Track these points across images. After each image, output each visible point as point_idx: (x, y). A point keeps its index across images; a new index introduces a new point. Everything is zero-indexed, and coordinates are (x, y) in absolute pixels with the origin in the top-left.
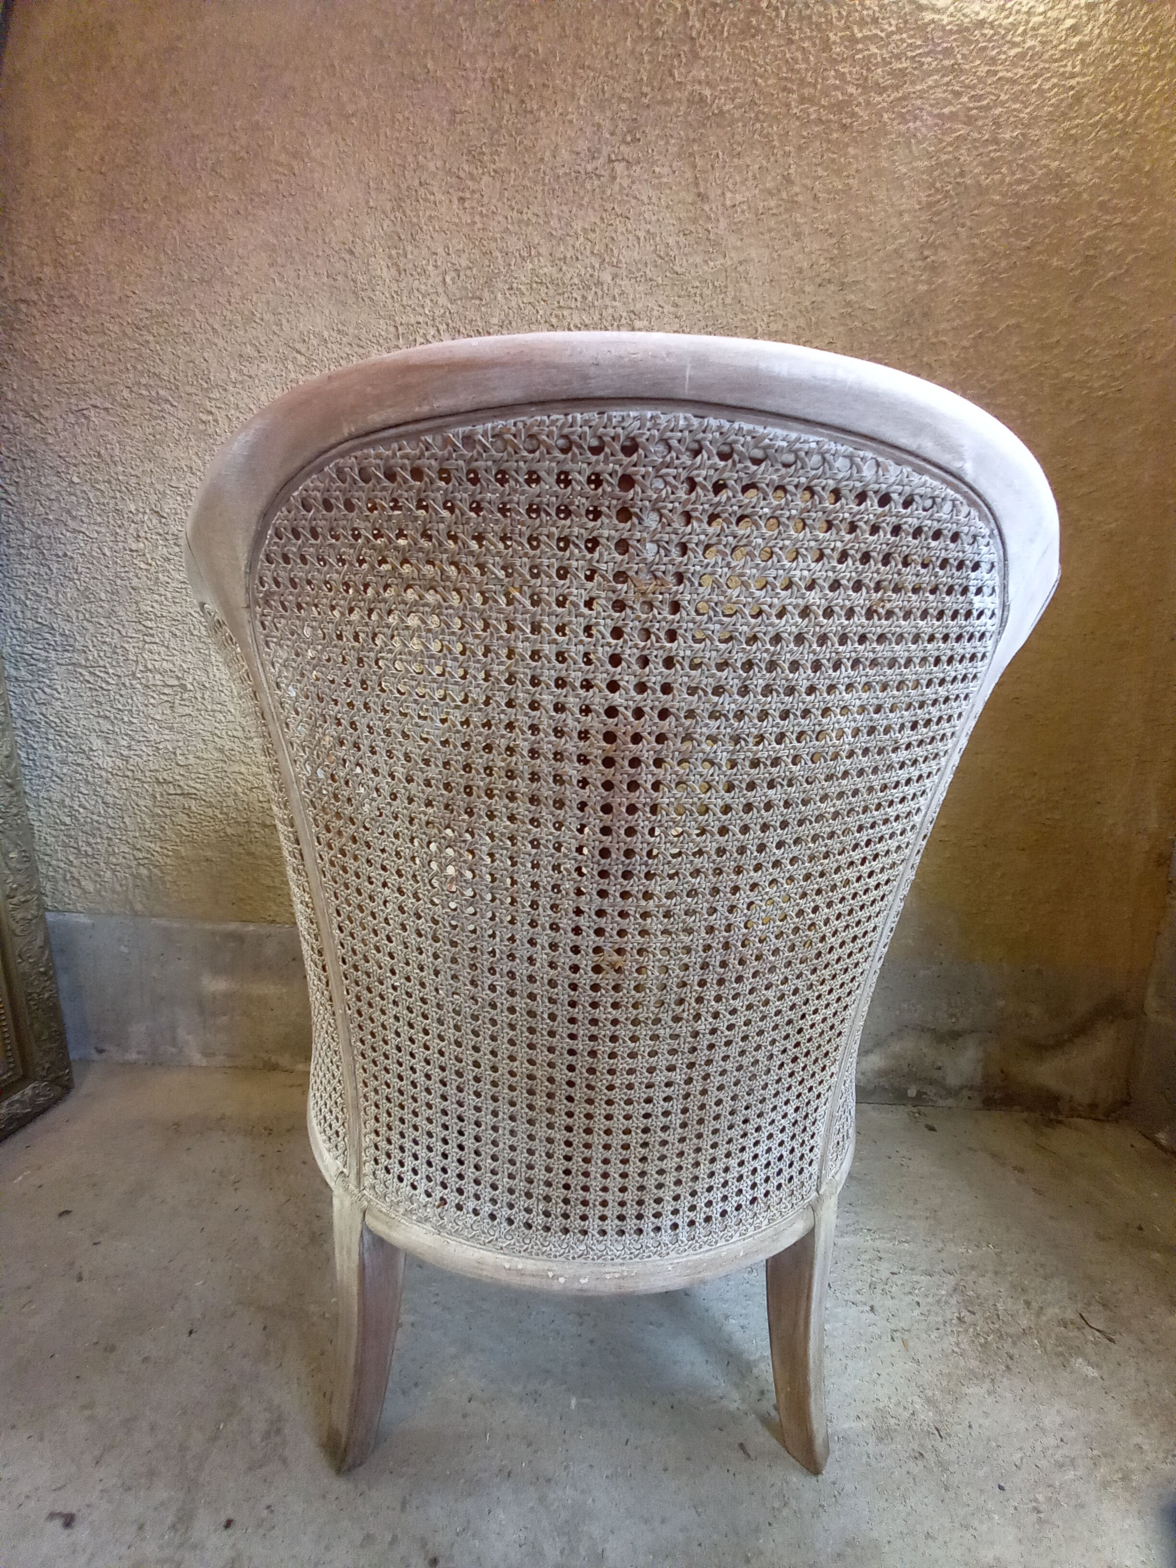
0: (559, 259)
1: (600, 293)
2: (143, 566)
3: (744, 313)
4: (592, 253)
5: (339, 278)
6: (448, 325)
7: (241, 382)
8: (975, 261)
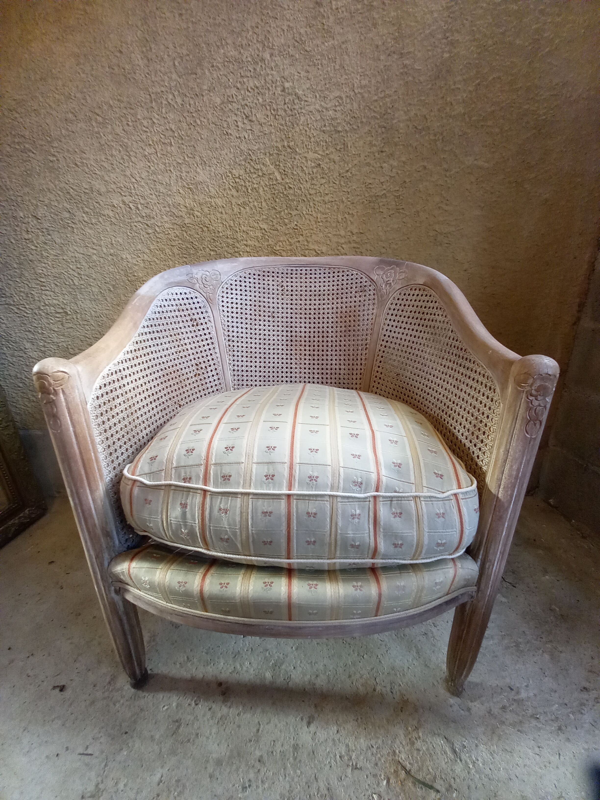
0: (239, 46)
1: (263, 66)
2: (33, 248)
3: (346, 74)
4: (257, 41)
5: (115, 68)
6: (179, 92)
8: (474, 40)
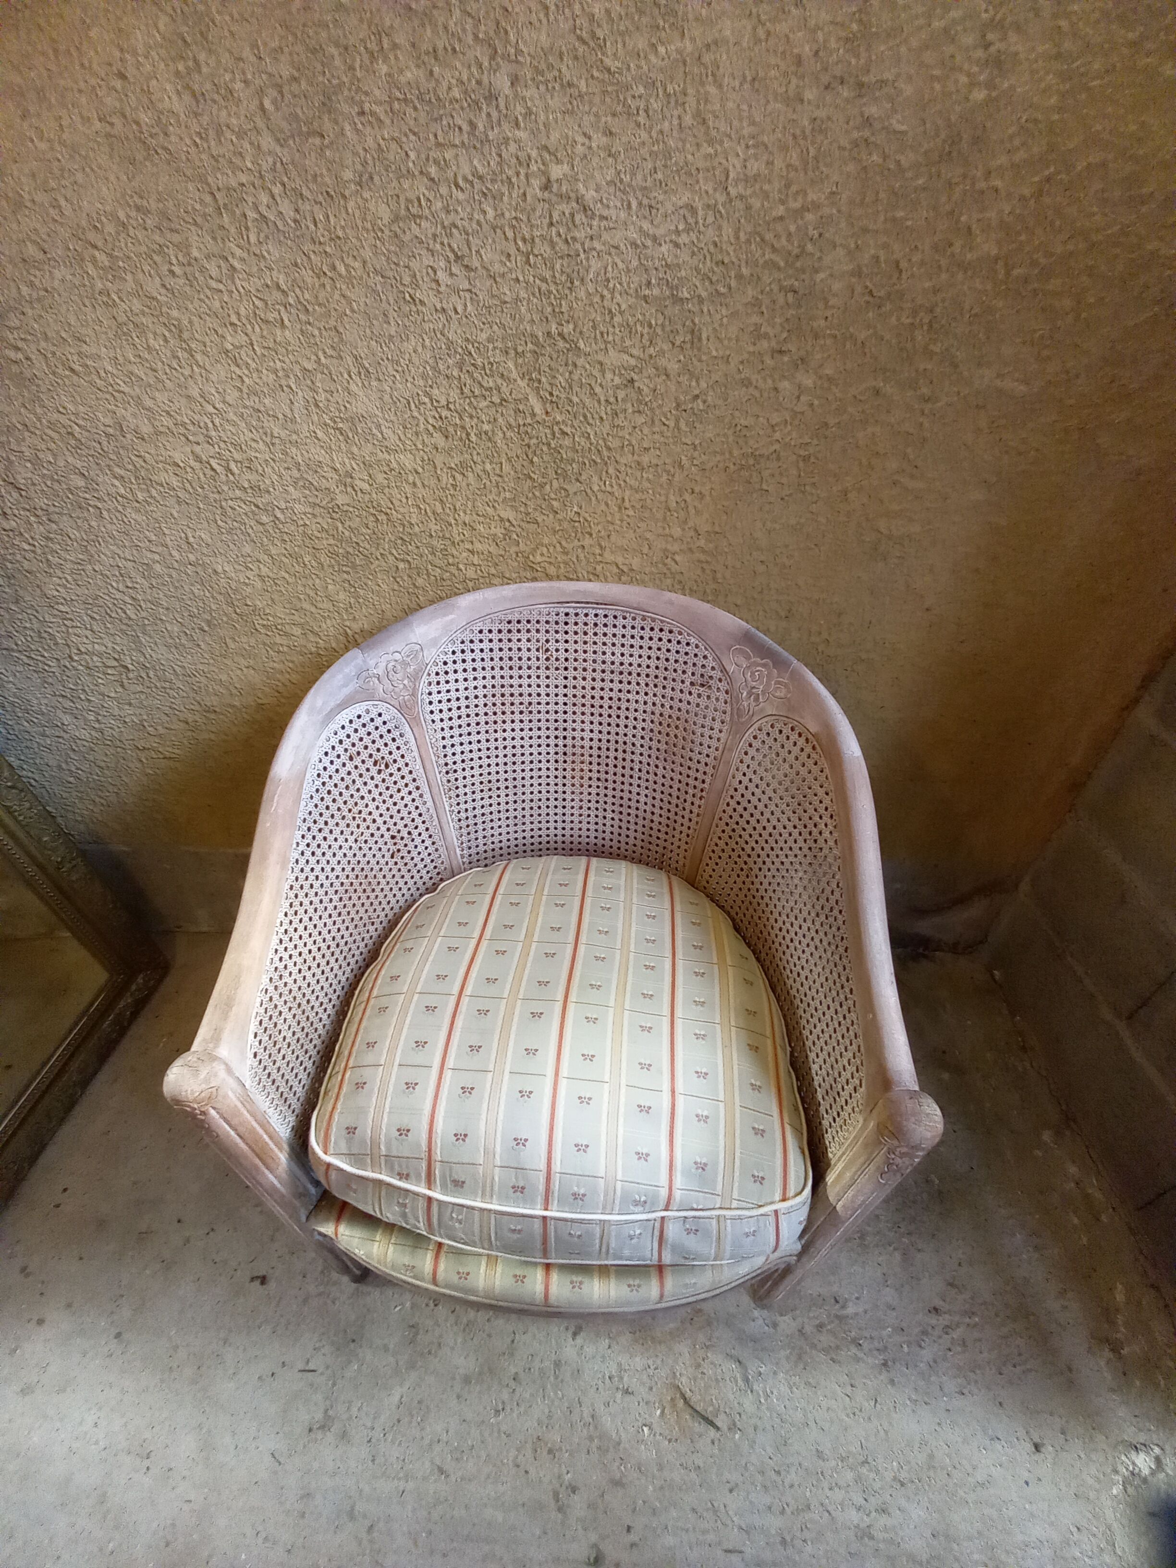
7: (39, 300)
